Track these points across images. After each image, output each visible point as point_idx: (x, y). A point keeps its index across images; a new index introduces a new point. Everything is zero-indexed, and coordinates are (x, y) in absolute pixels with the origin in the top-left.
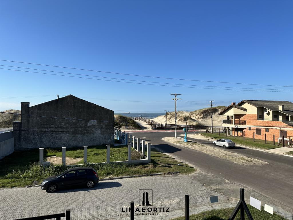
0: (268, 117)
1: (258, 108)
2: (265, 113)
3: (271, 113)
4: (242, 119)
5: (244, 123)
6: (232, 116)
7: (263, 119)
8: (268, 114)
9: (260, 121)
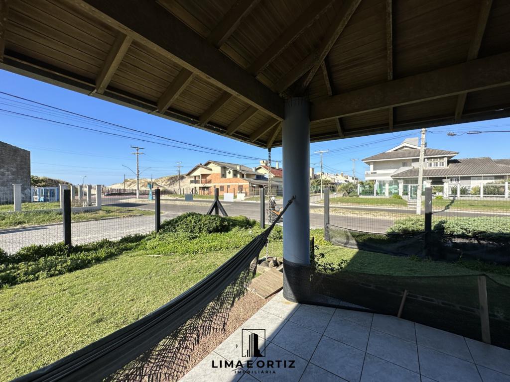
0: (230, 176)
1: (221, 167)
2: (227, 172)
3: (232, 171)
4: (208, 178)
5: (210, 182)
6: (199, 176)
7: (226, 177)
8: (229, 173)
9: (223, 179)
